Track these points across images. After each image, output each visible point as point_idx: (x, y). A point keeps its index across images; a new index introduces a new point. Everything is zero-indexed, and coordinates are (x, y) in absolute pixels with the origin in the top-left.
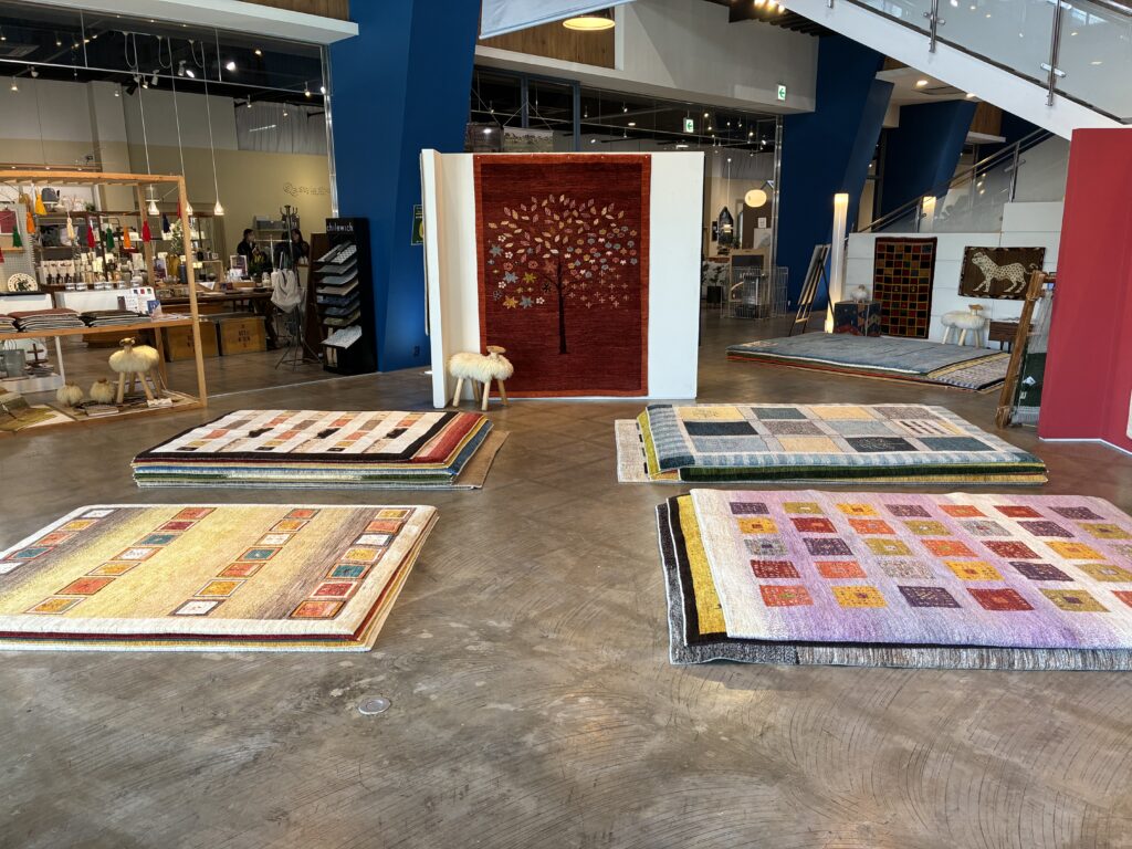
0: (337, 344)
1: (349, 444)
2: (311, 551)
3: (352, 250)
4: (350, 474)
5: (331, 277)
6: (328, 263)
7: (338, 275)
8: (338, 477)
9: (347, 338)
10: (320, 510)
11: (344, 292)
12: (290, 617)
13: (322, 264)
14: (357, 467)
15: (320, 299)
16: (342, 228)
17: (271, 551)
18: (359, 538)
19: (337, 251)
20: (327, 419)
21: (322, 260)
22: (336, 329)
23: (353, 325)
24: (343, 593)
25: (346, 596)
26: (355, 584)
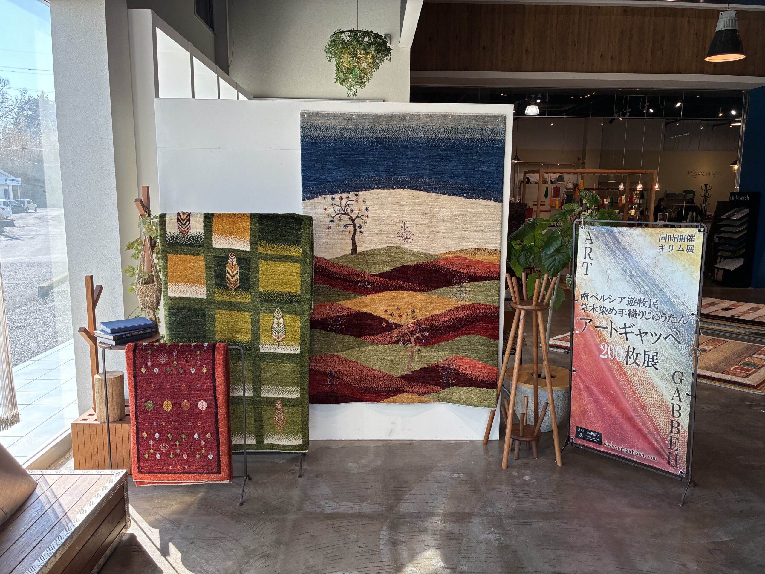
0: (725, 268)
1: (743, 315)
2: (727, 355)
3: (746, 211)
4: (743, 330)
5: (728, 227)
6: (728, 218)
7: (734, 226)
8: (735, 330)
9: (733, 265)
10: (728, 341)
11: (737, 236)
12: (722, 373)
13: (723, 219)
14: (747, 326)
15: (716, 240)
16: (741, 198)
17: (705, 351)
18: (754, 354)
19: (735, 212)
20: (727, 304)
21: (724, 217)
22: (726, 258)
23: (738, 257)
24: (749, 371)
25: (750, 372)
26: (754, 370)
